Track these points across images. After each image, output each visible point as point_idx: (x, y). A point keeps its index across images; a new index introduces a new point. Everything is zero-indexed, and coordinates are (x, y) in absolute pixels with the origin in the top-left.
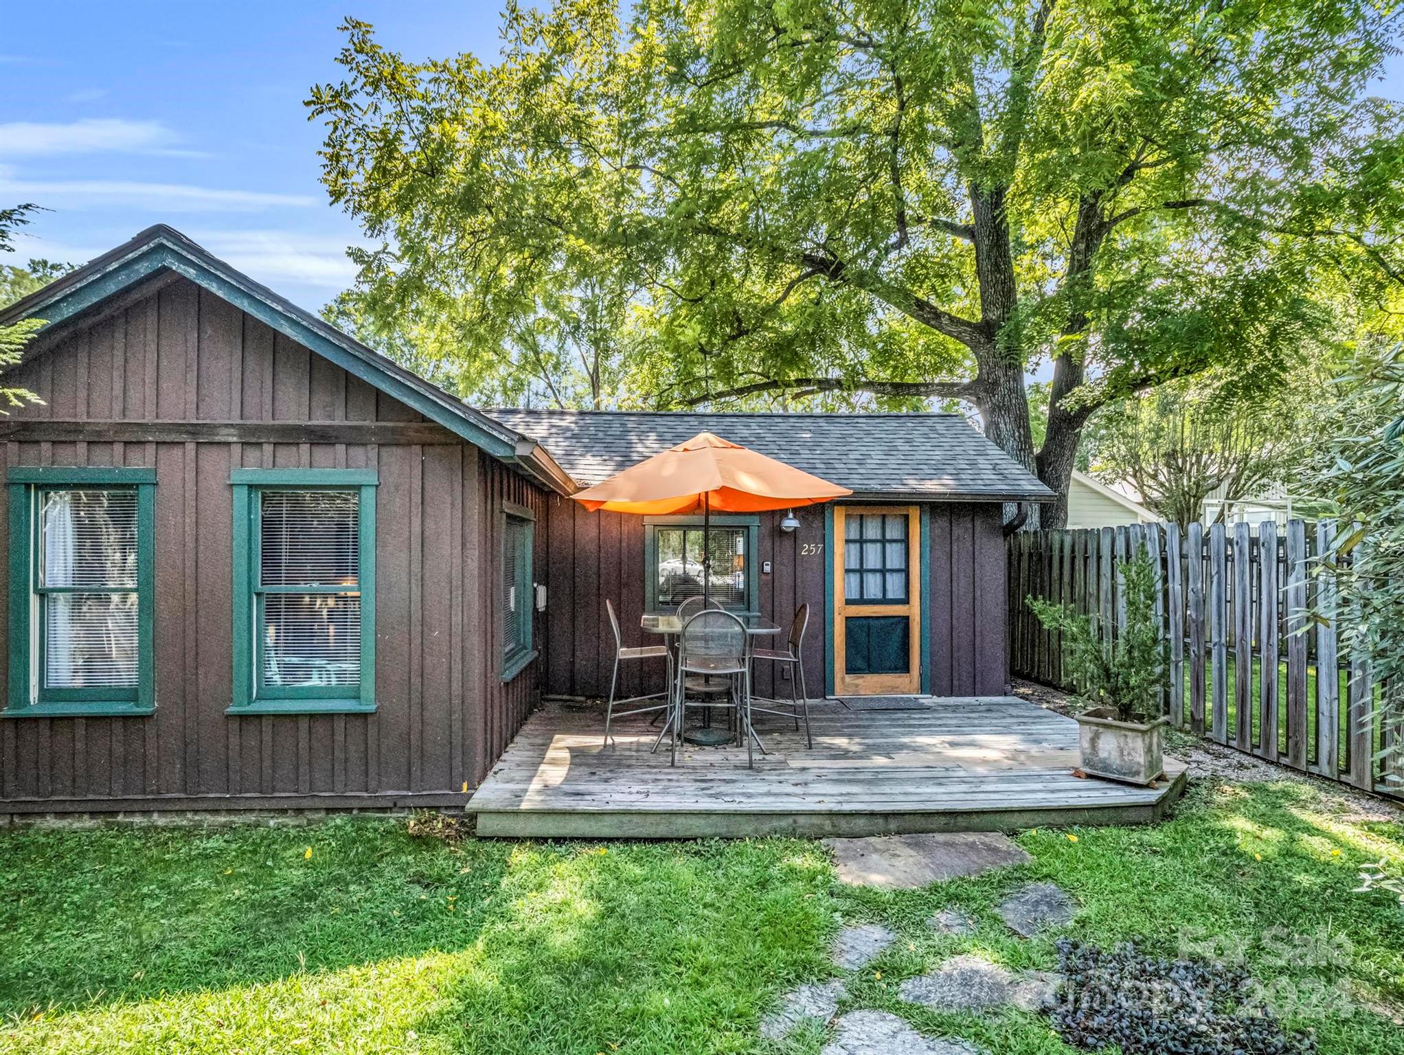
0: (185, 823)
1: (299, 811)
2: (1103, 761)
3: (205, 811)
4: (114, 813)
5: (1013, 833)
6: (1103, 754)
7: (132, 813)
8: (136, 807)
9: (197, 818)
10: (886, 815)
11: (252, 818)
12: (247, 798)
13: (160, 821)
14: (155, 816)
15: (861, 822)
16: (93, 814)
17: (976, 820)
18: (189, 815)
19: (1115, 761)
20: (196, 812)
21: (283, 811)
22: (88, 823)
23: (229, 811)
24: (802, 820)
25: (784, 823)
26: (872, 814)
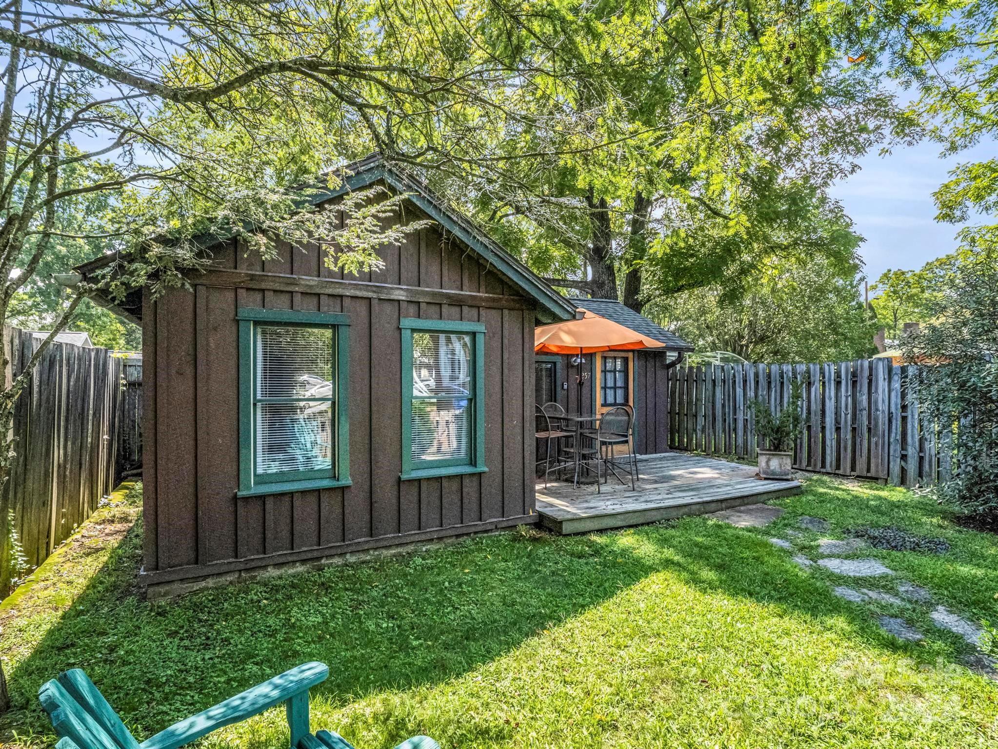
0: (368, 558)
1: (440, 539)
2: (772, 471)
3: (383, 547)
4: (319, 559)
5: (764, 503)
6: (772, 468)
7: (332, 556)
8: (333, 552)
9: (376, 553)
10: (722, 501)
11: (411, 548)
12: (412, 535)
13: (352, 559)
14: (348, 556)
15: (713, 505)
16: (304, 562)
17: (751, 499)
18: (371, 552)
19: (778, 470)
20: (376, 549)
21: (431, 540)
22: (300, 569)
23: (397, 545)
24: (693, 507)
25: (686, 510)
26: (717, 501)
